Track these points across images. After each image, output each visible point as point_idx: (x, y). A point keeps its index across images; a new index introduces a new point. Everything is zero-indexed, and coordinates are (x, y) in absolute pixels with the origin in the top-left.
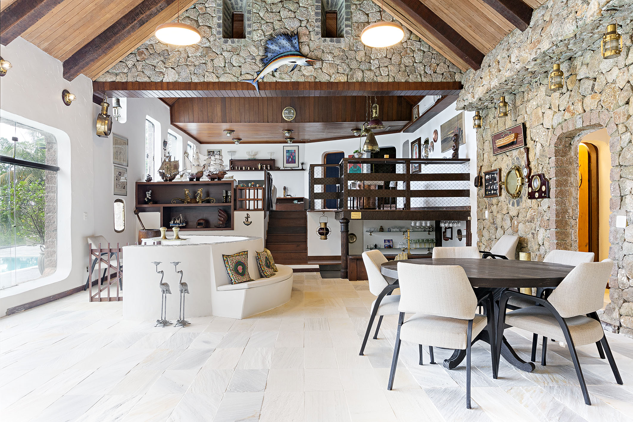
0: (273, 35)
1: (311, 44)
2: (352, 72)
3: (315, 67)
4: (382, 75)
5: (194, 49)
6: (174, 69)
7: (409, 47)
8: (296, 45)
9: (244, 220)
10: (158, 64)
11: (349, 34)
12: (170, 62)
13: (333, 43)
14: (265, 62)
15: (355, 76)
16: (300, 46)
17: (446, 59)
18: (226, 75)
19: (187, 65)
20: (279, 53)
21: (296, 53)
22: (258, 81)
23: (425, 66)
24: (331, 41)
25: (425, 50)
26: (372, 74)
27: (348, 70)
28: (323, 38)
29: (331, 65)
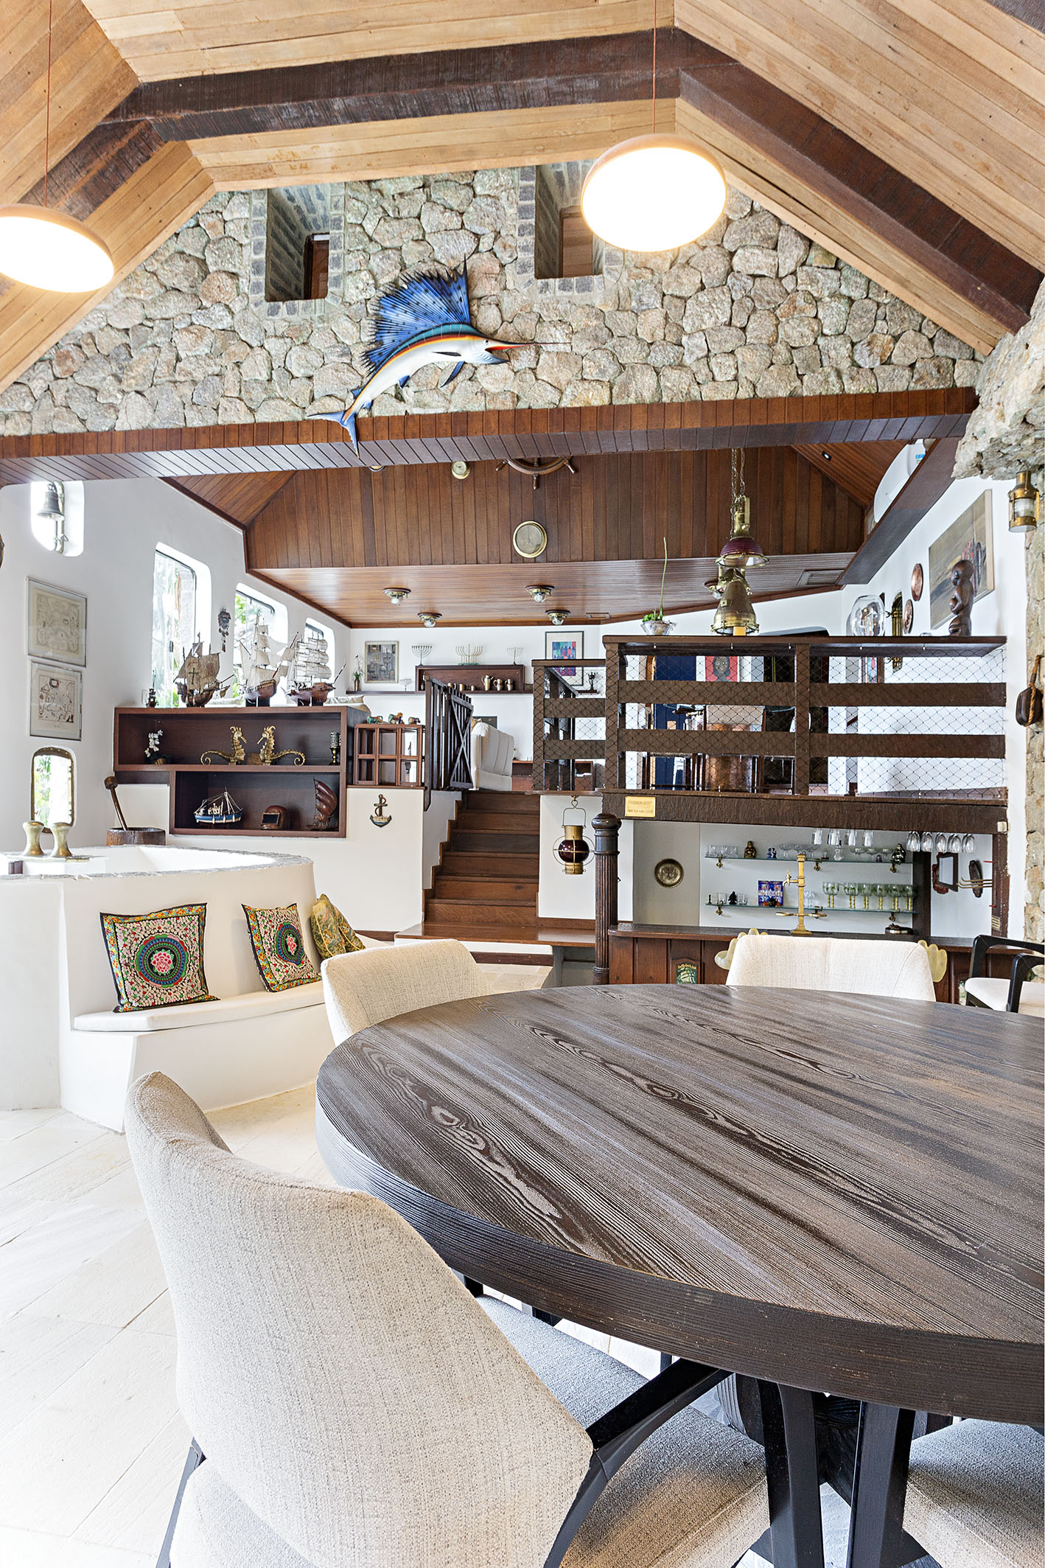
0: (401, 283)
1: (507, 302)
2: (623, 376)
3: (517, 365)
4: (717, 378)
5: (191, 336)
6: (143, 395)
7: (803, 287)
8: (462, 306)
9: (372, 811)
10: (104, 384)
11: (617, 262)
12: (133, 378)
13: (570, 293)
14: (376, 359)
15: (632, 387)
16: (475, 308)
17: (924, 317)
18: (272, 403)
19: (175, 382)
20: (413, 333)
21: (461, 327)
22: (355, 415)
23: (853, 344)
24: (563, 288)
25: (854, 295)
26: (686, 378)
27: (612, 369)
28: (539, 281)
29: (564, 358)
